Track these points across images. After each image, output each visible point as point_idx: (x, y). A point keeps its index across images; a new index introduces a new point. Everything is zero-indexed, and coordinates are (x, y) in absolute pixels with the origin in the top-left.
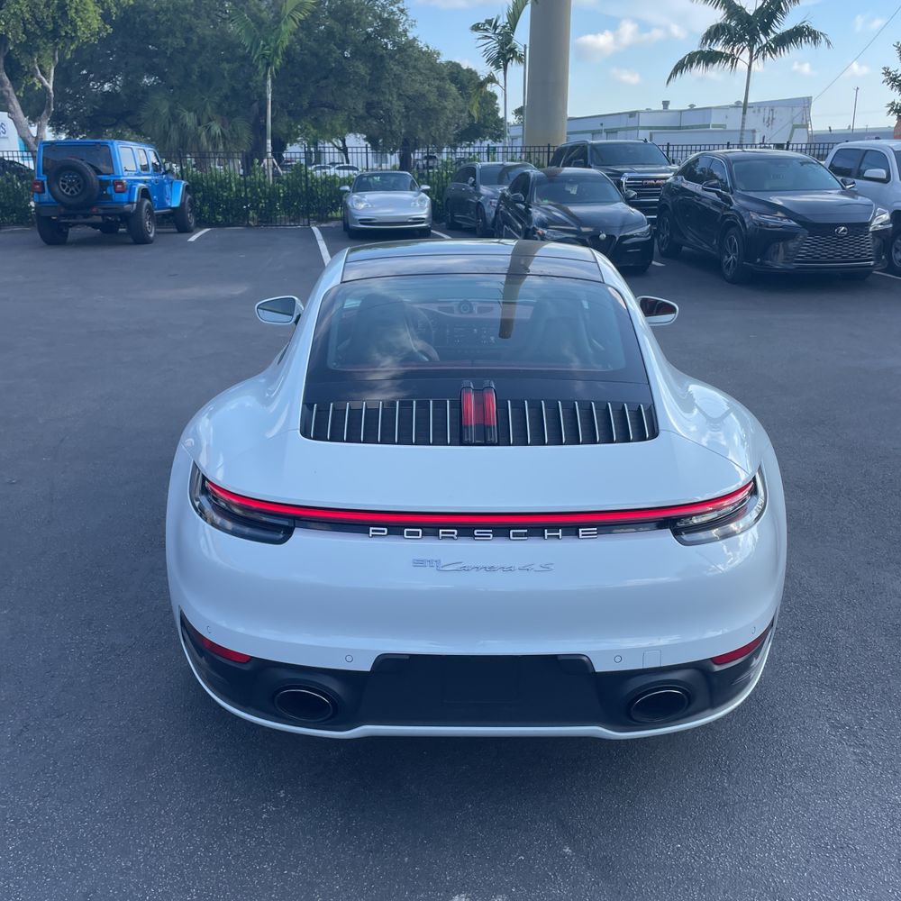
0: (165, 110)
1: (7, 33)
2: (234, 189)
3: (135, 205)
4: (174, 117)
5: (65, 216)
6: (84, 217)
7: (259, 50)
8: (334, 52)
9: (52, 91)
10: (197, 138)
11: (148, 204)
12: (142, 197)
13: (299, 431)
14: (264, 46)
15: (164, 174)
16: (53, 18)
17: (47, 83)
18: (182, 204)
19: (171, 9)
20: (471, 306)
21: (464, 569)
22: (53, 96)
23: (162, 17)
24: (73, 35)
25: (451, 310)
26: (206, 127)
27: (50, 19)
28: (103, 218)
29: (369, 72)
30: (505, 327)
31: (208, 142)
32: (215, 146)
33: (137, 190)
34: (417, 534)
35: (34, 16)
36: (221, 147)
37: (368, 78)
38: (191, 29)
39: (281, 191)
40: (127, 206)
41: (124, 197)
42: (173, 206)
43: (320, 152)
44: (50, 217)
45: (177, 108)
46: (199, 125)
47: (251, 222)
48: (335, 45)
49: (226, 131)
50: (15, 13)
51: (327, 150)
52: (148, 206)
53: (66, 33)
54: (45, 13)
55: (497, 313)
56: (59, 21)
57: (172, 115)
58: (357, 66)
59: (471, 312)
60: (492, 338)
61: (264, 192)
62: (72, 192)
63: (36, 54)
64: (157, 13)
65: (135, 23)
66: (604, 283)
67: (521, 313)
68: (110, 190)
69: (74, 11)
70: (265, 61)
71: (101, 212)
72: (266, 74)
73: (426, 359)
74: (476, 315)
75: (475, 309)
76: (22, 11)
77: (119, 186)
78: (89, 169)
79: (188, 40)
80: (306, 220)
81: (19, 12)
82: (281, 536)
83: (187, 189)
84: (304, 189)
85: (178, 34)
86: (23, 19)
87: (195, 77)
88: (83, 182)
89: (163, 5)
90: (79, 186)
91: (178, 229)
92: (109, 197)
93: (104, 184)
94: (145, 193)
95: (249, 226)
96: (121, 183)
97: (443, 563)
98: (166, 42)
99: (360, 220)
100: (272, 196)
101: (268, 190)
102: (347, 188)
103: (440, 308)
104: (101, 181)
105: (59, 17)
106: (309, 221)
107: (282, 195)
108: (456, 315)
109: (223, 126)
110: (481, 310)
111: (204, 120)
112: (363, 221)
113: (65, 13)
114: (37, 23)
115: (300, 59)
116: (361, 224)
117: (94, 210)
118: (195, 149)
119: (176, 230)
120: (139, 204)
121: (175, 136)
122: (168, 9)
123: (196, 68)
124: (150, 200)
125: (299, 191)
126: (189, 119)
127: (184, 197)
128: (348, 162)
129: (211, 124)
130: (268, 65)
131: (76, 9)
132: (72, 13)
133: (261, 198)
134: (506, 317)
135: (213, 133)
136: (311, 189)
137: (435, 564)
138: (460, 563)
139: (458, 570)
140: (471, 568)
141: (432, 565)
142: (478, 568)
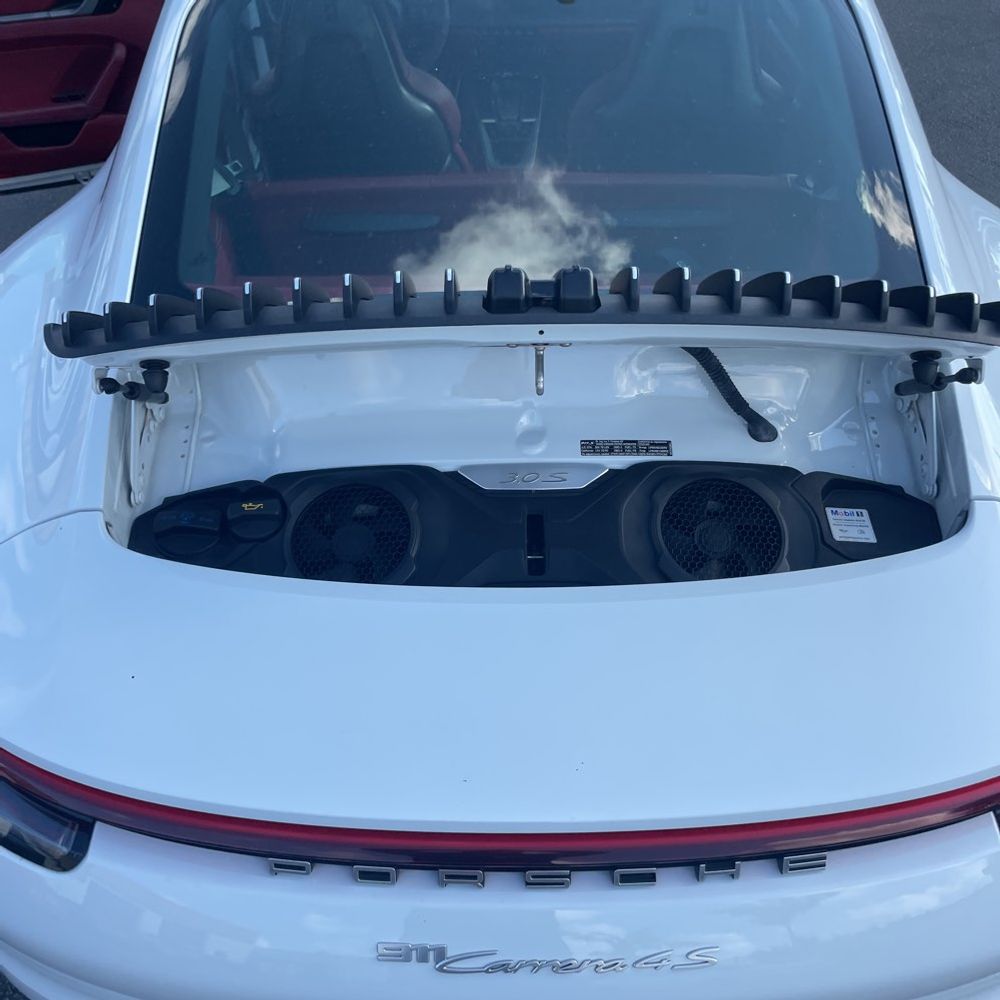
137: (431, 955)
138: (492, 953)
139: (487, 971)
140: (521, 965)
141: (423, 958)
142: (535, 967)
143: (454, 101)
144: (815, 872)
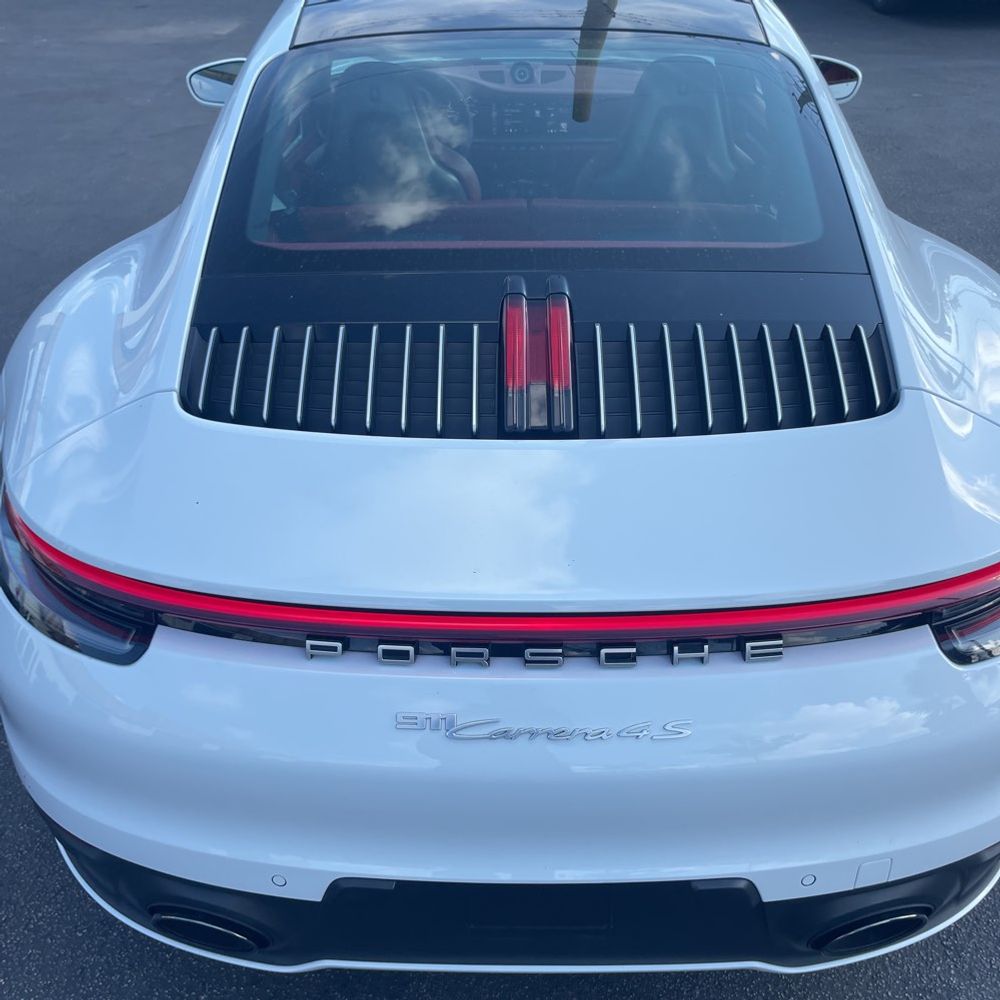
13: (175, 396)
20: (531, 71)
21: (505, 735)
25: (498, 77)
30: (581, 106)
55: (567, 86)
59: (531, 80)
60: (564, 125)
66: (769, 45)
67: (605, 83)
73: (454, 178)
74: (539, 88)
75: (538, 77)
82: (128, 647)
97: (460, 722)
103: (483, 75)
108: (508, 87)
110: (548, 77)
134: (580, 91)
137: (442, 724)
138: (496, 722)
139: (491, 738)
140: (519, 733)
141: (435, 727)
142: (533, 734)
143: (474, 173)
144: (767, 661)
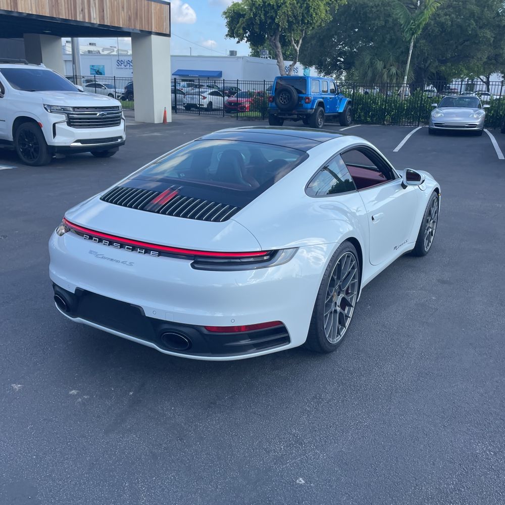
0: (367, 60)
1: (279, 22)
2: (379, 104)
3: (314, 110)
4: (372, 64)
5: (280, 114)
6: (289, 115)
7: (409, 26)
8: (472, 25)
9: (298, 51)
10: (382, 76)
11: (321, 110)
12: (318, 106)
14: (412, 23)
15: (337, 94)
16: (303, 13)
17: (296, 47)
18: (345, 111)
19: (380, 5)
22: (298, 53)
23: (374, 10)
24: (311, 22)
26: (388, 69)
27: (301, 14)
28: (298, 116)
29: (494, 36)
31: (387, 77)
32: (391, 80)
33: (316, 102)
34: (96, 240)
35: (293, 13)
36: (394, 81)
37: (492, 39)
38: (389, 16)
39: (405, 106)
40: (309, 111)
41: (309, 106)
42: (339, 111)
43: (474, 84)
44: (273, 114)
45: (374, 59)
46: (385, 68)
47: (385, 123)
48: (474, 21)
49: (398, 71)
50: (284, 12)
51: (479, 83)
52: (321, 111)
53: (308, 21)
54: (299, 11)
56: (305, 15)
57: (371, 63)
58: (486, 32)
61: (395, 106)
62: (285, 102)
63: (293, 33)
64: (372, 7)
65: (360, 14)
68: (303, 102)
69: (313, 9)
70: (411, 32)
71: (297, 113)
72: (411, 39)
76: (288, 11)
77: (307, 100)
78: (294, 91)
79: (386, 22)
80: (417, 123)
81: (286, 12)
83: (349, 103)
84: (419, 105)
85: (381, 19)
86: (287, 15)
87: (386, 42)
88: (290, 98)
89: (376, 3)
90: (288, 99)
91: (341, 124)
92: (302, 105)
93: (300, 99)
94: (321, 104)
95: (384, 124)
96: (308, 99)
98: (374, 24)
99: (435, 124)
100: (400, 108)
101: (398, 105)
102: (436, 105)
104: (299, 97)
105: (306, 13)
106: (419, 123)
107: (405, 108)
109: (398, 69)
111: (388, 66)
112: (437, 124)
113: (309, 11)
114: (294, 16)
115: (449, 30)
116: (436, 126)
117: (294, 111)
118: (379, 81)
119: (339, 124)
120: (316, 110)
121: (370, 74)
122: (378, 5)
123: (388, 36)
124: (324, 108)
125: (416, 106)
126: (379, 65)
127: (346, 107)
128: (488, 91)
129: (391, 67)
130: (413, 34)
131: (314, 8)
132: (312, 11)
133: (393, 109)
135: (391, 73)
136: (424, 106)
137: (95, 253)
